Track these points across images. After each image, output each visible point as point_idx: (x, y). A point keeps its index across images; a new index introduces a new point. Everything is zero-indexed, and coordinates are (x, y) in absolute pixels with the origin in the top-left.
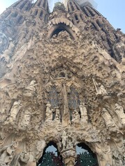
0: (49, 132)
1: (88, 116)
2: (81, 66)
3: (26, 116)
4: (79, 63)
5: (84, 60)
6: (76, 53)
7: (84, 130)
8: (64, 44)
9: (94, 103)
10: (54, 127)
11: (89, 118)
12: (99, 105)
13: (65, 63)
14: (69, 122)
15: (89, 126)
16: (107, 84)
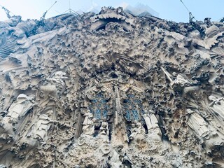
0: (85, 156)
1: (160, 128)
2: (141, 60)
3: (41, 121)
4: (139, 57)
5: (145, 51)
6: (132, 45)
7: (156, 152)
8: (115, 36)
9: (170, 105)
10: (95, 148)
11: (163, 131)
12: (179, 106)
13: (117, 62)
14: (126, 138)
15: (165, 145)
16: (187, 70)
